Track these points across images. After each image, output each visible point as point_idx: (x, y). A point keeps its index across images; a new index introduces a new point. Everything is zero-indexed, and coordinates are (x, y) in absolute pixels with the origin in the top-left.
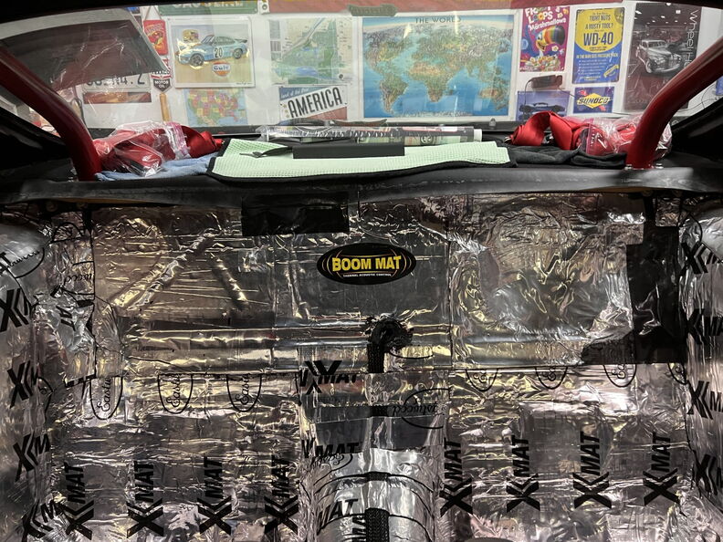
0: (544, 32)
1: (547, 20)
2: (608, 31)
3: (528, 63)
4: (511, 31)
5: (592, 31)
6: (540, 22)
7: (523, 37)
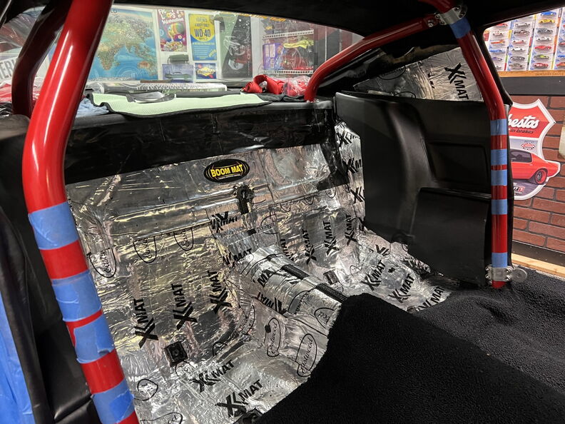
0: (172, 26)
1: (172, 18)
2: (207, 28)
3: (165, 45)
4: (152, 23)
5: (198, 28)
6: (168, 19)
7: (160, 28)
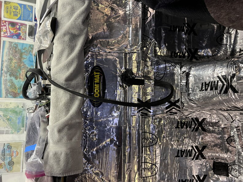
0: (11, 30)
1: (6, 29)
2: (13, 8)
3: (23, 37)
4: (9, 42)
5: (12, 13)
7: (12, 38)
